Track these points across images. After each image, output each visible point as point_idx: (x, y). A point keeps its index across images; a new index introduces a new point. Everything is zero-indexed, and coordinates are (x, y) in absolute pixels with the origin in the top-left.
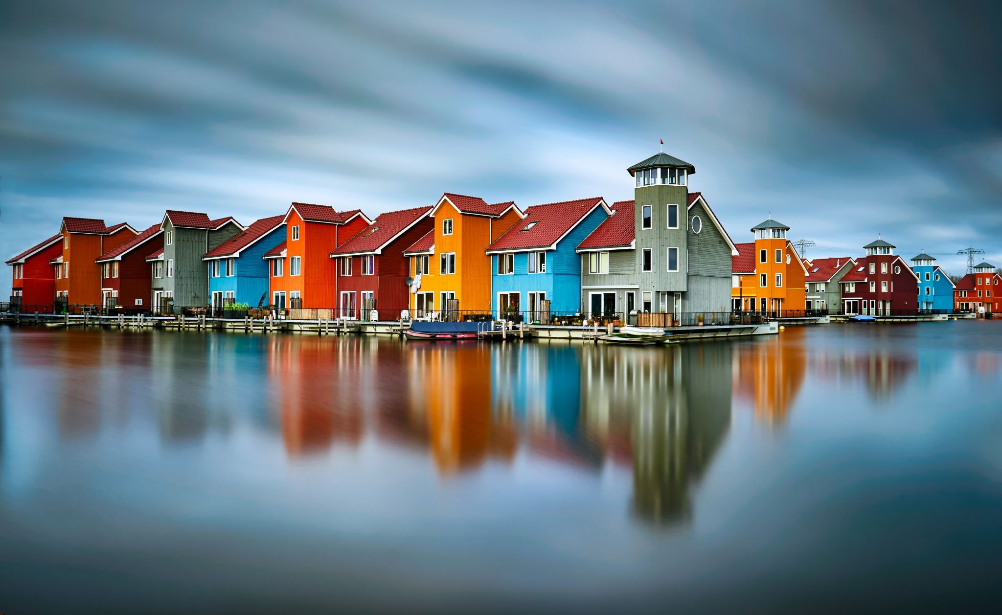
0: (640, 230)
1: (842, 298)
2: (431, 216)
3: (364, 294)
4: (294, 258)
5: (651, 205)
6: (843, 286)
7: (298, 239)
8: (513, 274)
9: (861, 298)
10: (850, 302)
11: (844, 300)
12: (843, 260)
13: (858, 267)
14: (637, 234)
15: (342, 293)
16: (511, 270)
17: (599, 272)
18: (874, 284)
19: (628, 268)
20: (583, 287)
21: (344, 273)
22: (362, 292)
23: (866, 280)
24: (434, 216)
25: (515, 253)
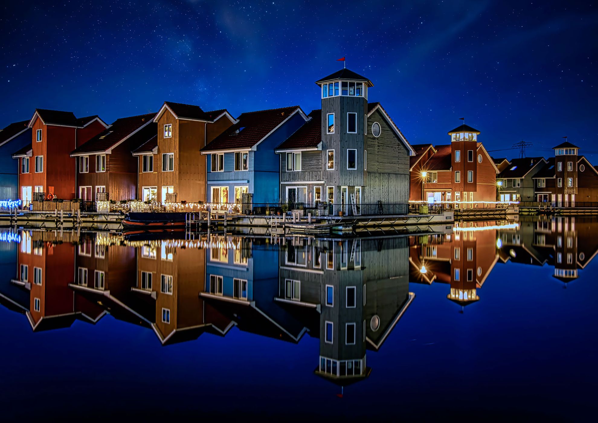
0: (326, 134)
1: (535, 192)
2: (154, 121)
3: (98, 189)
4: (38, 157)
5: (334, 113)
6: (536, 182)
7: (41, 141)
8: (223, 171)
9: (551, 192)
10: (542, 195)
11: (536, 194)
12: (537, 160)
13: (549, 165)
14: (323, 138)
15: (81, 188)
16: (221, 168)
17: (294, 170)
18: (561, 180)
19: (316, 166)
20: (282, 183)
21: (82, 171)
22: (97, 187)
23: (554, 177)
24: (157, 122)
25: (225, 153)
